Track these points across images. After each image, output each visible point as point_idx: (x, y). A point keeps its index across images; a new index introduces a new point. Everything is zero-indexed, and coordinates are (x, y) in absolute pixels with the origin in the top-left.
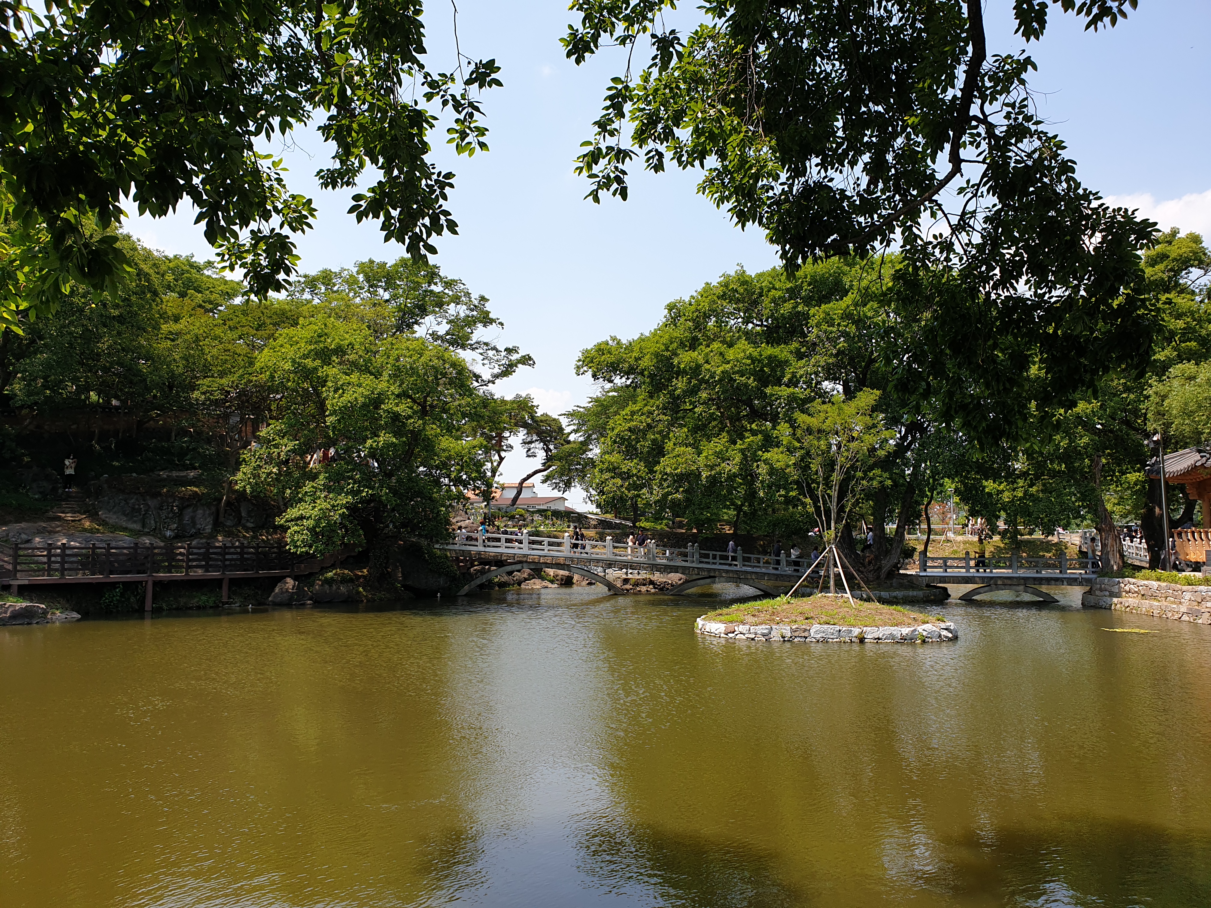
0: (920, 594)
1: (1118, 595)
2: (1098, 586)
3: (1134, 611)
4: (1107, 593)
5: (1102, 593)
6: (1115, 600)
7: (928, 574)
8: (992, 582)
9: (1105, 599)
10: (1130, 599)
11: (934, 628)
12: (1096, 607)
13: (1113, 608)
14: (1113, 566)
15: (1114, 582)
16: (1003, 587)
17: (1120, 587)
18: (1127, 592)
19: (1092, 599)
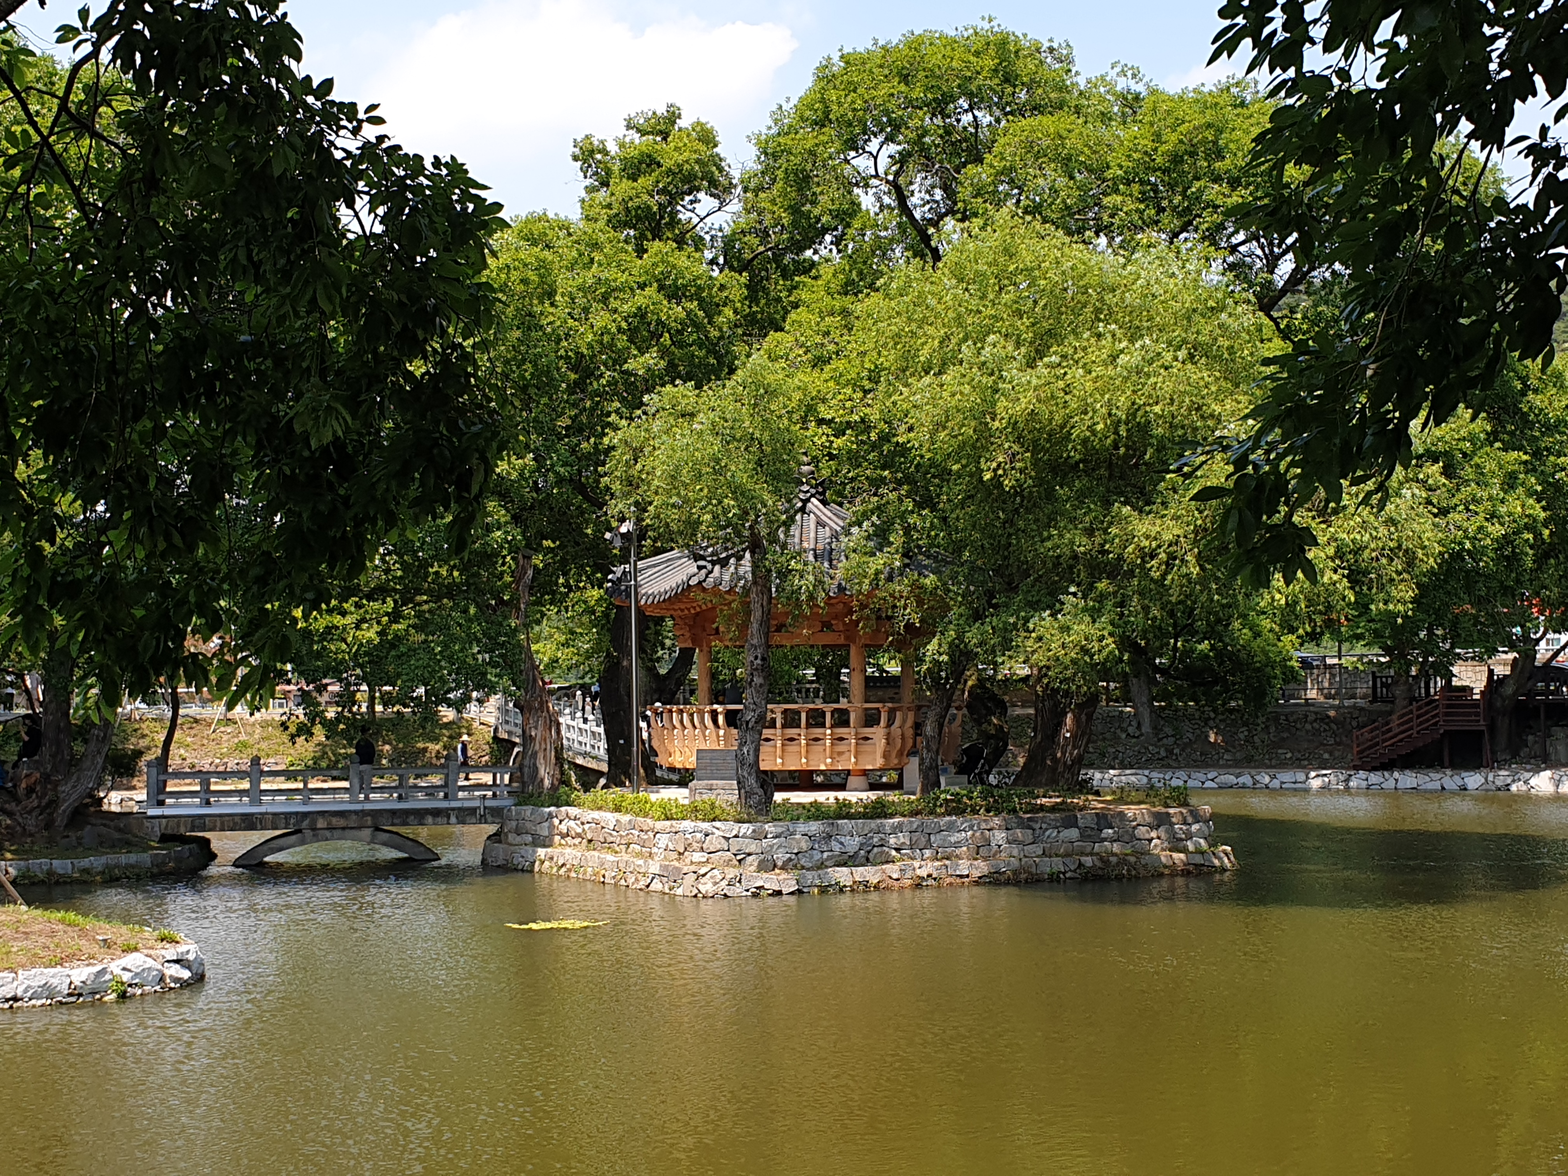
0: (145, 858)
1: (546, 843)
2: (514, 823)
3: (573, 875)
4: (529, 838)
5: (518, 839)
6: (541, 852)
7: (167, 812)
8: (305, 824)
9: (523, 850)
10: (568, 850)
11: (150, 963)
12: (508, 868)
13: (536, 869)
14: (542, 780)
15: (543, 813)
16: (327, 833)
17: (552, 827)
18: (564, 836)
19: (500, 852)
